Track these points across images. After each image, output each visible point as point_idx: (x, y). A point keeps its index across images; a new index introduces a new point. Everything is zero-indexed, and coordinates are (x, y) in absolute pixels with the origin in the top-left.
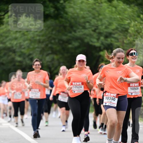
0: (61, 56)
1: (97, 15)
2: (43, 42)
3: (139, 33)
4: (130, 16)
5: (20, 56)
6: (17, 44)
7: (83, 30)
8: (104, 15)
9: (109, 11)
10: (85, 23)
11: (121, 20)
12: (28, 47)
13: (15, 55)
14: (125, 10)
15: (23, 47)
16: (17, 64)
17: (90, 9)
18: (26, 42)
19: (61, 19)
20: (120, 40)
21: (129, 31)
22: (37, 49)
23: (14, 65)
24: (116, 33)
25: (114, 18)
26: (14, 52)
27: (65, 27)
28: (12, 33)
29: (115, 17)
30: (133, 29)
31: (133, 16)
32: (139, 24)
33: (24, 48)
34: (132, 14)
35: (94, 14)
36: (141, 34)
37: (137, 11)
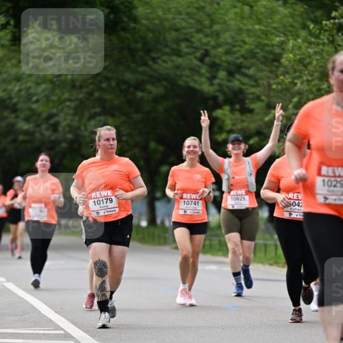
0: (123, 118)
1: (207, 23)
2: (81, 87)
3: (305, 66)
4: (284, 26)
5: (27, 119)
6: (20, 91)
7: (174, 58)
8: (225, 23)
9: (236, 14)
10: (178, 41)
11: (263, 36)
12: (47, 98)
13: (17, 117)
14: (273, 12)
15: (34, 99)
16: (21, 138)
17: (191, 10)
18: (43, 86)
19: (123, 34)
20: (260, 82)
21: (283, 60)
22: (68, 103)
23: (15, 141)
24: (253, 65)
25: (248, 30)
26: (14, 109)
27: (132, 52)
28: (9, 64)
29: (250, 27)
30: (291, 55)
31: (292, 26)
32: (306, 44)
33: (37, 101)
34: (290, 20)
35: (200, 22)
36: (310, 68)
37: (301, 15)
